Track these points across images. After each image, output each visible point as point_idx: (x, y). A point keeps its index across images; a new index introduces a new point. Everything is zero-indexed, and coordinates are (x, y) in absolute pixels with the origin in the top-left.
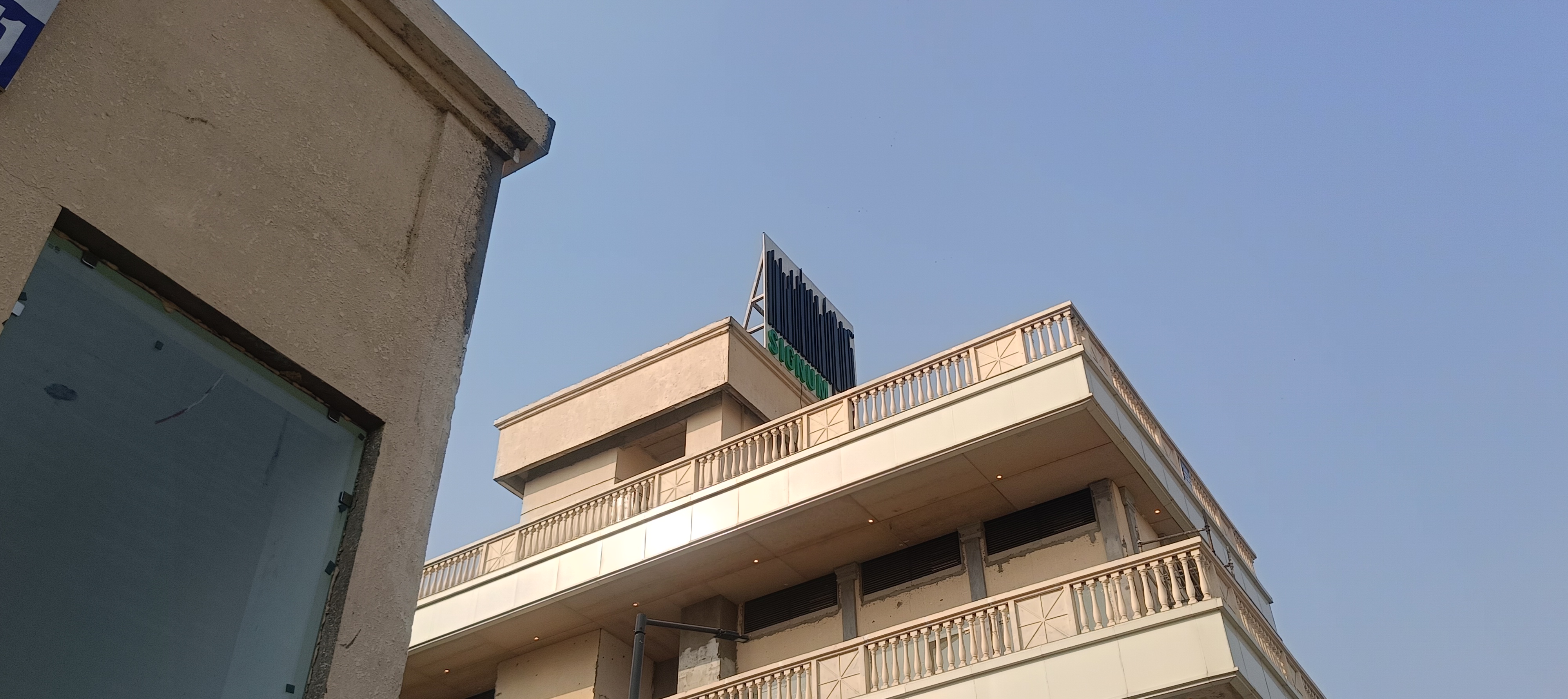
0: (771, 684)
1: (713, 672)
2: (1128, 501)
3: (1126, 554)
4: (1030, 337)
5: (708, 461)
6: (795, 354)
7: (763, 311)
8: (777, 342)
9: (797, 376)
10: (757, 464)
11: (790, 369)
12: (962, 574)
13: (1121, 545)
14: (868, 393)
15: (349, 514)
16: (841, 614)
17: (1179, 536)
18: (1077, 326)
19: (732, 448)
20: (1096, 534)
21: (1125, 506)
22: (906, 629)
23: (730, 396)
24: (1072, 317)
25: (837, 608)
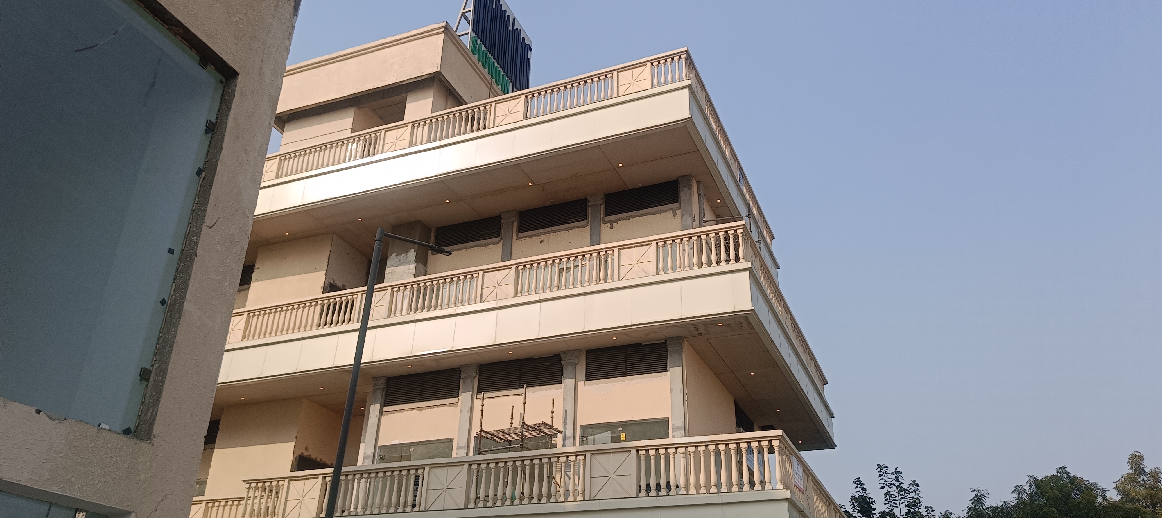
0: (450, 284)
1: (411, 271)
2: (702, 192)
3: (694, 226)
4: (656, 69)
5: (421, 126)
6: (489, 57)
7: (470, 21)
8: (478, 46)
9: (489, 73)
10: (456, 133)
11: (484, 67)
12: (586, 227)
13: (692, 220)
14: (539, 94)
15: (212, 136)
16: (502, 243)
17: (730, 218)
18: (689, 66)
19: (439, 119)
20: (677, 211)
21: (699, 194)
22: (545, 259)
23: (440, 81)
24: (686, 59)
25: (499, 240)
